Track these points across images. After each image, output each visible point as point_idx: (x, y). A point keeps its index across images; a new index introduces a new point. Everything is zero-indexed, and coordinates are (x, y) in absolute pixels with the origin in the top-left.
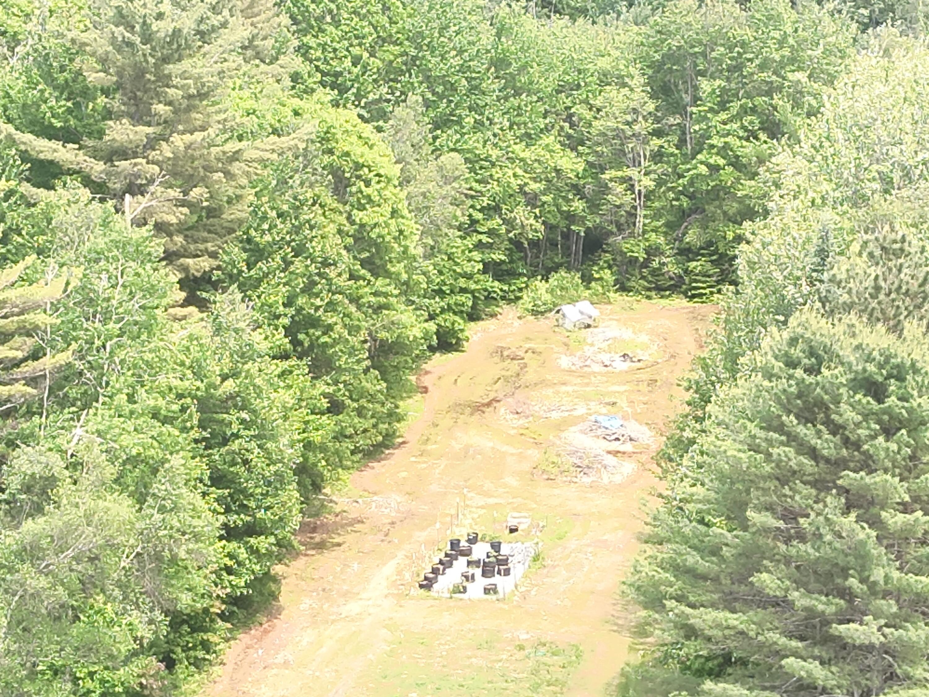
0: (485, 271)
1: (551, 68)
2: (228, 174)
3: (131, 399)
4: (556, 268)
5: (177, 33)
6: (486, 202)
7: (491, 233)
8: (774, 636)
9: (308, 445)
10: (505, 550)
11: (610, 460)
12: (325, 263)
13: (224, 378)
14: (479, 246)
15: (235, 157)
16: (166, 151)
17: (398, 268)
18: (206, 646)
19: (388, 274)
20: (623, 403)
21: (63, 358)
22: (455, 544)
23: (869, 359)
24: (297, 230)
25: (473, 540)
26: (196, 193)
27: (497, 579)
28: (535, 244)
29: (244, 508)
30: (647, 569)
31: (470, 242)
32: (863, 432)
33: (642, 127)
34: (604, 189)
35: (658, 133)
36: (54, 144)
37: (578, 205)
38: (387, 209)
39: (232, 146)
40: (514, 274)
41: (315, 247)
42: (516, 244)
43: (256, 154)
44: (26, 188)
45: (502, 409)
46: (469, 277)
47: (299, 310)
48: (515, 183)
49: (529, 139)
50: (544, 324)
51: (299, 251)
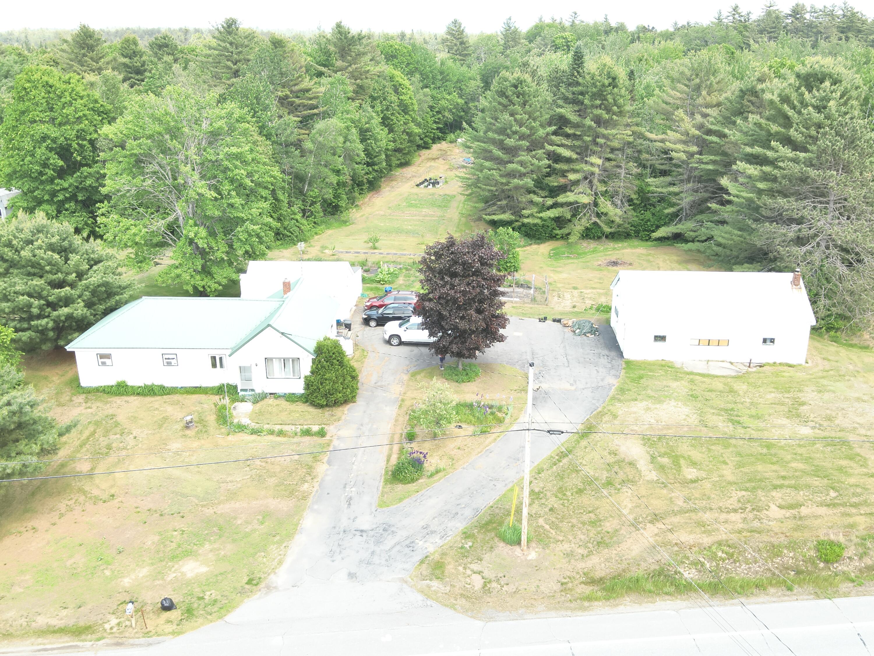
0: (437, 129)
1: (455, 75)
2: (366, 77)
4: (457, 131)
6: (437, 110)
7: (439, 119)
12: (391, 103)
13: (366, 124)
14: (435, 122)
16: (350, 69)
17: (411, 113)
18: (362, 190)
19: (409, 114)
22: (425, 180)
23: (515, 79)
25: (431, 179)
26: (358, 81)
27: (436, 185)
28: (450, 123)
31: (433, 119)
32: (512, 97)
34: (469, 108)
37: (462, 113)
38: (408, 96)
40: (445, 131)
42: (446, 123)
45: (440, 159)
46: (432, 129)
47: (385, 115)
48: (445, 105)
49: (449, 94)
50: (453, 145)
51: (385, 99)
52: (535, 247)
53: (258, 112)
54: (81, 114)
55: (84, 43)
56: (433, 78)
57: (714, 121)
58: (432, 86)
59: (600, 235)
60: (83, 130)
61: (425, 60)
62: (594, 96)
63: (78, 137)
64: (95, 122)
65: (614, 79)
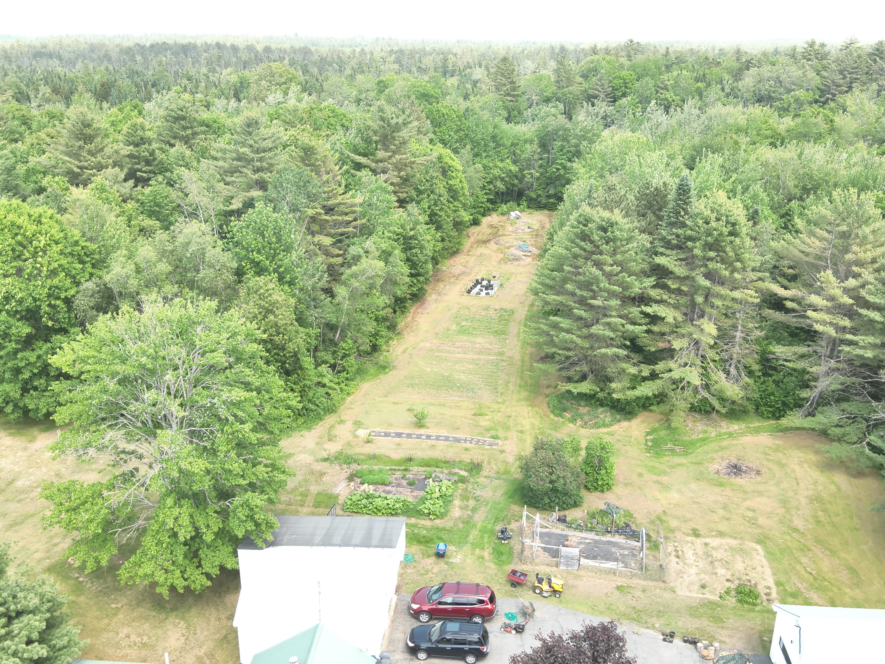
0: (487, 201)
1: (509, 138)
2: (412, 168)
3: (383, 233)
4: (509, 201)
5: (397, 123)
6: (488, 180)
7: (490, 190)
8: (571, 303)
9: (435, 251)
10: (492, 283)
11: (524, 257)
12: (440, 196)
13: (411, 230)
14: (486, 194)
15: (414, 162)
16: (394, 160)
17: (461, 199)
18: (405, 307)
19: (459, 200)
20: (528, 241)
21: (364, 221)
22: (477, 281)
23: (603, 221)
24: (431, 185)
25: (483, 280)
26: (402, 173)
27: (489, 291)
28: (502, 193)
29: (415, 268)
30: (534, 285)
31: (483, 192)
32: (600, 243)
33: (536, 157)
34: (524, 176)
35: (541, 159)
36: (361, 157)
37: (516, 181)
38: (458, 180)
39: (413, 159)
40: (496, 202)
41: (437, 191)
42: (497, 193)
43: (419, 162)
44: (352, 171)
45: (492, 243)
46: (482, 203)
47: (432, 210)
48: (497, 174)
49: (502, 161)
50: (505, 218)
51: (432, 192)
52: (625, 424)
53: (279, 254)
54: (56, 265)
55: (80, 134)
56: (486, 145)
57: (873, 289)
58: (484, 155)
59: (708, 409)
60: (57, 287)
61: (477, 126)
62: (709, 247)
63: (49, 296)
64: (74, 272)
65: (734, 225)
